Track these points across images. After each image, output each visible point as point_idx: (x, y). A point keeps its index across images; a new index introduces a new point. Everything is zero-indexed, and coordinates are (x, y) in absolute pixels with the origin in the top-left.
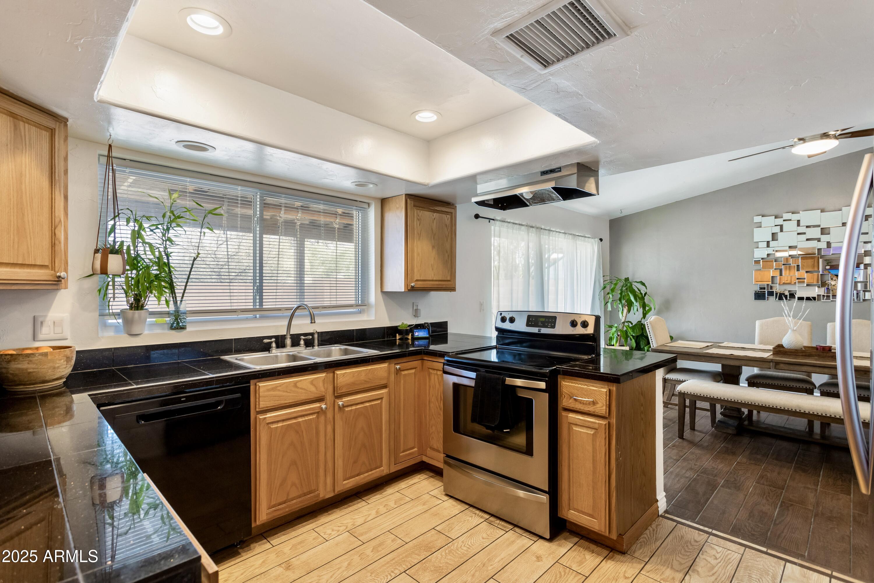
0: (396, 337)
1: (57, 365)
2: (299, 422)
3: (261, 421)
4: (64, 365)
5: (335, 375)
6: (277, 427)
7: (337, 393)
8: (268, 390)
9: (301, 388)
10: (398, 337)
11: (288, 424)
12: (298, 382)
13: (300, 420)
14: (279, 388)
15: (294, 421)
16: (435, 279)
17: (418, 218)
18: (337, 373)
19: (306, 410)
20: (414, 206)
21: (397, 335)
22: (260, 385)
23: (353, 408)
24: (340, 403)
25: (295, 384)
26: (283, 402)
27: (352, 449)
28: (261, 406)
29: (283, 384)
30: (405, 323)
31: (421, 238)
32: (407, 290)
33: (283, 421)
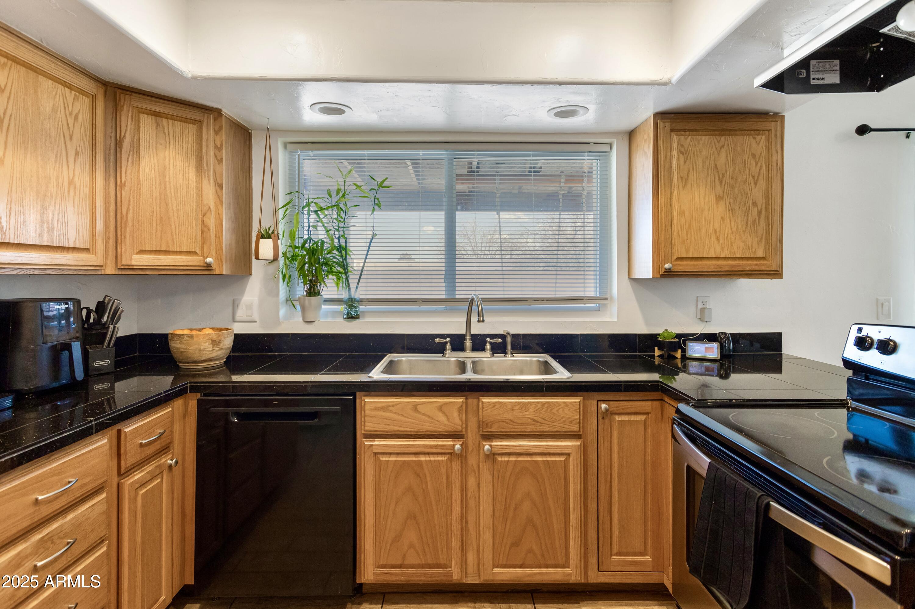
0: (654, 352)
1: (202, 348)
2: (421, 461)
3: (366, 448)
4: (210, 348)
5: (480, 404)
6: (388, 461)
7: (483, 432)
8: (377, 409)
9: (424, 414)
10: (657, 352)
11: (404, 461)
12: (419, 404)
13: (422, 458)
14: (391, 408)
15: (413, 458)
16: (723, 255)
17: (682, 149)
18: (484, 400)
19: (431, 447)
20: (672, 130)
21: (656, 348)
22: (366, 400)
23: (511, 459)
24: (487, 447)
25: (415, 408)
26: (396, 428)
27: (509, 522)
28: (367, 428)
29: (399, 403)
30: (670, 330)
31: (689, 184)
32: (659, 276)
33: (398, 454)
